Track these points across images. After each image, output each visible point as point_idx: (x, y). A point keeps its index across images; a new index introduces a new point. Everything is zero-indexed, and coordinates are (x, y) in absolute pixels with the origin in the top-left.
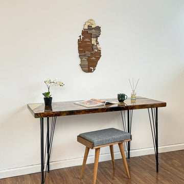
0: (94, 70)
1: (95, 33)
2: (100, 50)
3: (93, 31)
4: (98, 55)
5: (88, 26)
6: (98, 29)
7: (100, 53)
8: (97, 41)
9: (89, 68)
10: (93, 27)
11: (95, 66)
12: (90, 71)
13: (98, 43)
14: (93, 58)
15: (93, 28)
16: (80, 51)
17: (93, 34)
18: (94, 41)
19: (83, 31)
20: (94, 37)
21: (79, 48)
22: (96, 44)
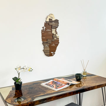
1: (54, 25)
2: (58, 38)
3: (53, 23)
4: (57, 42)
5: (50, 19)
6: (57, 21)
7: (59, 40)
8: (56, 31)
9: (50, 52)
11: (54, 51)
12: (51, 55)
13: (56, 33)
14: (54, 45)
15: (53, 21)
17: (53, 25)
18: (54, 32)
19: (45, 23)
20: (54, 28)
21: (42, 36)
22: (55, 34)
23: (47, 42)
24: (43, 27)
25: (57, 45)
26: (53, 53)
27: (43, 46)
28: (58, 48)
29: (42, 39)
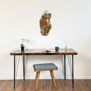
1: (48, 17)
2: (51, 25)
4: (50, 27)
5: (45, 14)
6: (50, 15)
7: (51, 26)
8: (49, 20)
9: (45, 33)
10: (47, 14)
11: (48, 33)
12: (45, 35)
14: (47, 29)
16: (40, 26)
18: (47, 21)
20: (47, 19)
21: (40, 24)
22: (48, 22)
23: (43, 27)
24: (41, 19)
25: (50, 29)
26: (47, 34)
28: (50, 31)
29: (40, 25)
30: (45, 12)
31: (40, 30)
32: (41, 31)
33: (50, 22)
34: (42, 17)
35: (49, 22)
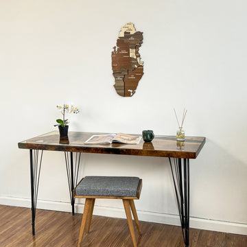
0: (134, 93)
1: (133, 42)
2: (142, 66)
3: (132, 38)
4: (139, 72)
5: (125, 33)
6: (139, 36)
7: (143, 69)
8: (137, 52)
9: (126, 90)
10: (132, 33)
11: (134, 88)
12: (128, 95)
14: (133, 77)
16: (114, 68)
17: (131, 43)
18: (132, 54)
19: (118, 40)
20: (132, 48)
21: (113, 63)
22: (135, 57)
23: (119, 73)
24: (115, 48)
25: (140, 77)
26: (131, 91)
27: (113, 79)
28: (141, 83)
29: (113, 66)
30: (125, 30)
31: (112, 81)
32: (114, 84)
33: (139, 56)
34: (118, 44)
35: (137, 57)
